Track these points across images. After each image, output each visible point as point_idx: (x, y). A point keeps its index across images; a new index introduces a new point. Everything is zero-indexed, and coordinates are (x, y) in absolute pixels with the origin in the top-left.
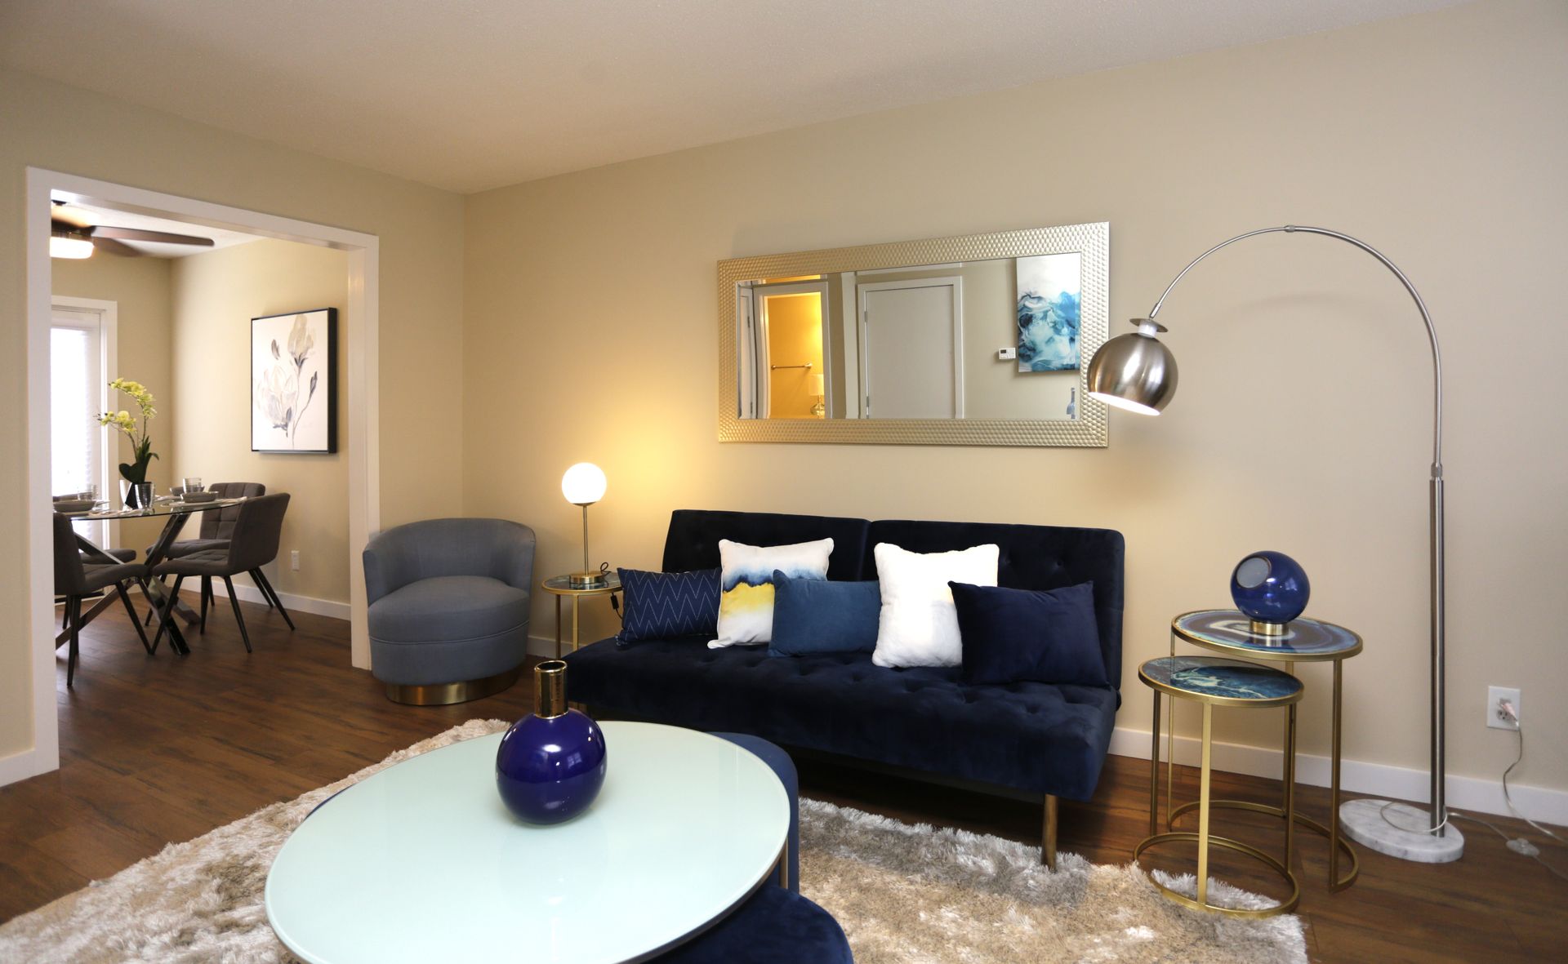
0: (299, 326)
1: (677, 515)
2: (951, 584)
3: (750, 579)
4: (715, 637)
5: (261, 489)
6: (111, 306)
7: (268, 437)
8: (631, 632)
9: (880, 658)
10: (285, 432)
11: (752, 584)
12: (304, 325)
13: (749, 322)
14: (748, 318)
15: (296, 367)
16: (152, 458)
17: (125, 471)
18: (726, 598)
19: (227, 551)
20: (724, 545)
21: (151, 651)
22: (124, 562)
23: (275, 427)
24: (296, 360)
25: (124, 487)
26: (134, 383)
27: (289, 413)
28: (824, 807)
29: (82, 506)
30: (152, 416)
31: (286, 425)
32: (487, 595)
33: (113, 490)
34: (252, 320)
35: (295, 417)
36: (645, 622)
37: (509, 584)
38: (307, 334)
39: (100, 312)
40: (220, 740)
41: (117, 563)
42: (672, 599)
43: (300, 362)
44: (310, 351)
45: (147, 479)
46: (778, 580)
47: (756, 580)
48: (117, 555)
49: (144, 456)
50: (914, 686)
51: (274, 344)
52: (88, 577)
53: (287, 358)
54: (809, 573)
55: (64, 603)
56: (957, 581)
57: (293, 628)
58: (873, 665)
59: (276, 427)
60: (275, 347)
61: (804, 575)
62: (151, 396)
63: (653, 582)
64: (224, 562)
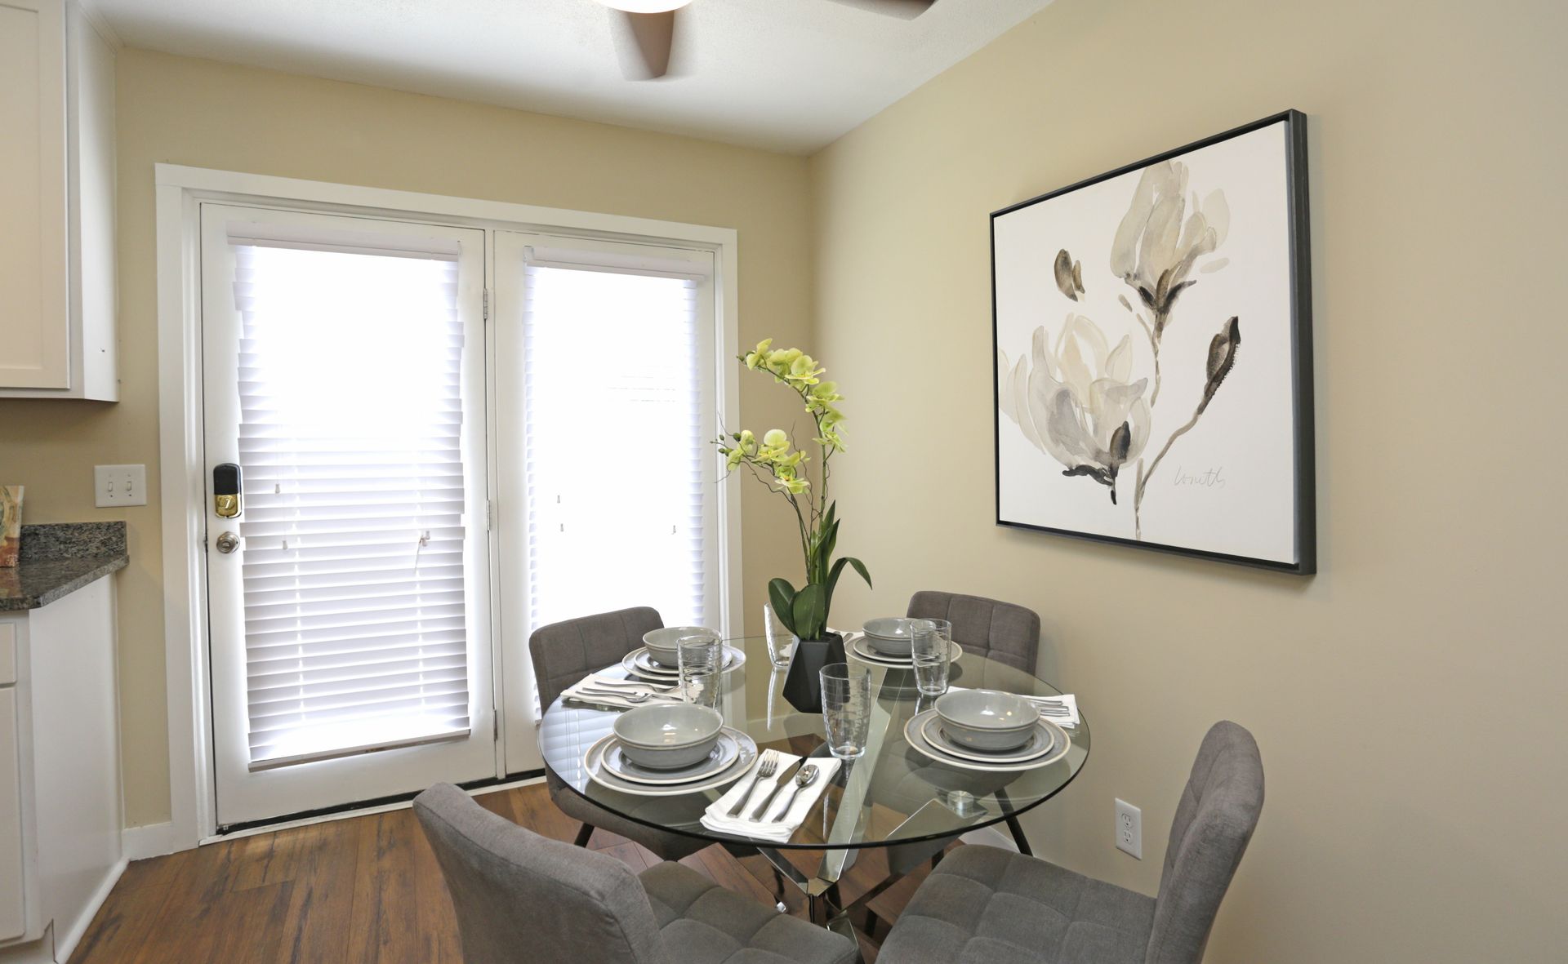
6: (728, 237)
10: (1107, 490)
15: (1148, 315)
23: (1070, 473)
24: (1144, 293)
26: (794, 351)
27: (1123, 441)
31: (1113, 473)
34: (993, 216)
35: (1145, 452)
38: (1188, 213)
39: (712, 248)
43: (1160, 296)
44: (1200, 261)
51: (1064, 264)
53: (1111, 293)
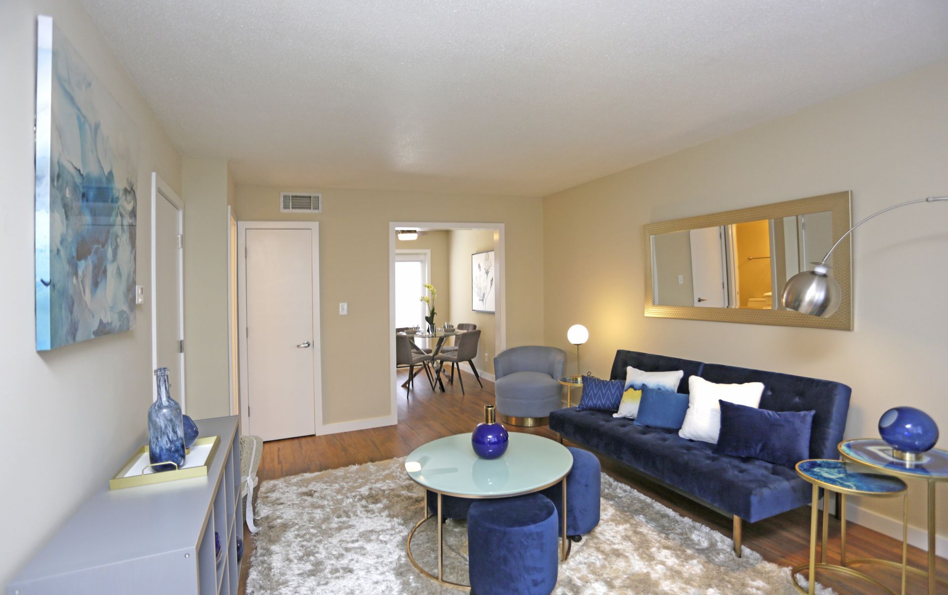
0: (487, 257)
1: (619, 352)
2: (721, 401)
3: (635, 387)
4: (617, 412)
5: (475, 327)
6: (428, 251)
7: (478, 306)
8: (582, 405)
9: (682, 434)
10: (483, 303)
11: (635, 389)
12: (489, 257)
13: (721, 236)
14: (721, 234)
15: (486, 275)
16: (435, 314)
17: (427, 319)
18: (625, 393)
19: (457, 352)
20: (629, 369)
21: (433, 389)
22: (427, 353)
25: (427, 324)
26: (430, 285)
27: (484, 294)
28: (647, 499)
29: (413, 332)
30: (435, 298)
31: (483, 300)
32: (545, 381)
33: (424, 326)
34: (472, 255)
35: (486, 296)
36: (597, 402)
37: (553, 377)
38: (490, 261)
39: (425, 254)
40: (442, 425)
41: (424, 354)
42: (602, 392)
43: (487, 273)
44: (490, 268)
45: (434, 323)
46: (644, 388)
47: (637, 387)
48: (425, 351)
49: (433, 313)
50: (689, 449)
52: (413, 359)
53: (483, 271)
54: (664, 387)
55: (409, 368)
56: (724, 400)
57: (482, 387)
58: (679, 436)
59: (480, 300)
60: (479, 266)
61: (661, 388)
62: (435, 290)
63: (595, 383)
64: (456, 357)
